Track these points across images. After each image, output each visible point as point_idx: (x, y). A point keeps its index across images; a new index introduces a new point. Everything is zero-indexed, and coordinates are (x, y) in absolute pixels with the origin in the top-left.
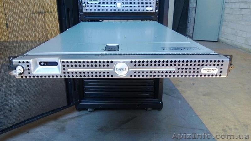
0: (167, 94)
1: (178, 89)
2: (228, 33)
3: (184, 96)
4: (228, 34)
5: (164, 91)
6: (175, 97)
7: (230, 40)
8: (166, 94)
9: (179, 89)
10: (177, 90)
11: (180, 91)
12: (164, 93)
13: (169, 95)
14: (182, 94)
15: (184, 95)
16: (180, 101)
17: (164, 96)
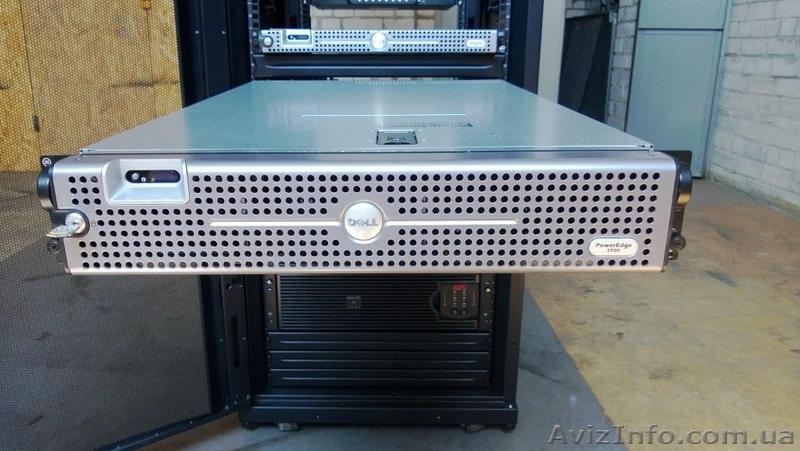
0: (532, 372)
1: (570, 353)
2: (735, 153)
3: (588, 381)
4: (734, 156)
5: (523, 358)
6: (557, 382)
7: (740, 174)
8: (532, 370)
9: (573, 351)
10: (568, 356)
11: (576, 359)
12: (524, 368)
13: (542, 375)
14: (582, 373)
15: (589, 375)
16: (573, 399)
17: (523, 377)
